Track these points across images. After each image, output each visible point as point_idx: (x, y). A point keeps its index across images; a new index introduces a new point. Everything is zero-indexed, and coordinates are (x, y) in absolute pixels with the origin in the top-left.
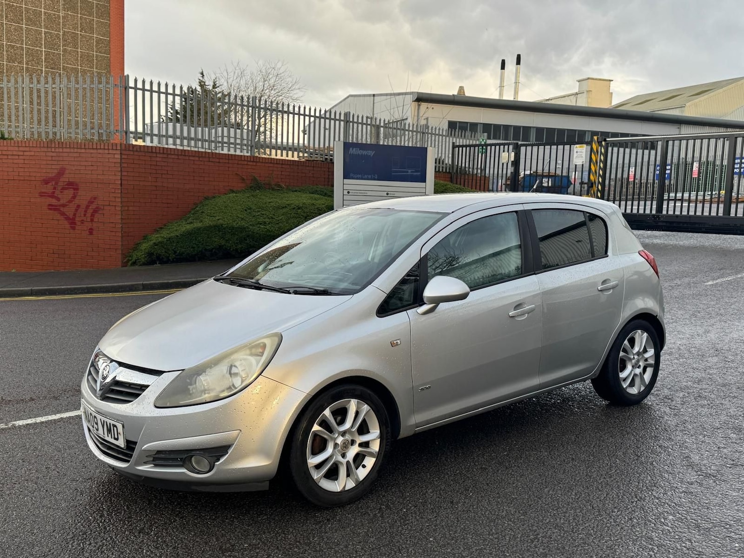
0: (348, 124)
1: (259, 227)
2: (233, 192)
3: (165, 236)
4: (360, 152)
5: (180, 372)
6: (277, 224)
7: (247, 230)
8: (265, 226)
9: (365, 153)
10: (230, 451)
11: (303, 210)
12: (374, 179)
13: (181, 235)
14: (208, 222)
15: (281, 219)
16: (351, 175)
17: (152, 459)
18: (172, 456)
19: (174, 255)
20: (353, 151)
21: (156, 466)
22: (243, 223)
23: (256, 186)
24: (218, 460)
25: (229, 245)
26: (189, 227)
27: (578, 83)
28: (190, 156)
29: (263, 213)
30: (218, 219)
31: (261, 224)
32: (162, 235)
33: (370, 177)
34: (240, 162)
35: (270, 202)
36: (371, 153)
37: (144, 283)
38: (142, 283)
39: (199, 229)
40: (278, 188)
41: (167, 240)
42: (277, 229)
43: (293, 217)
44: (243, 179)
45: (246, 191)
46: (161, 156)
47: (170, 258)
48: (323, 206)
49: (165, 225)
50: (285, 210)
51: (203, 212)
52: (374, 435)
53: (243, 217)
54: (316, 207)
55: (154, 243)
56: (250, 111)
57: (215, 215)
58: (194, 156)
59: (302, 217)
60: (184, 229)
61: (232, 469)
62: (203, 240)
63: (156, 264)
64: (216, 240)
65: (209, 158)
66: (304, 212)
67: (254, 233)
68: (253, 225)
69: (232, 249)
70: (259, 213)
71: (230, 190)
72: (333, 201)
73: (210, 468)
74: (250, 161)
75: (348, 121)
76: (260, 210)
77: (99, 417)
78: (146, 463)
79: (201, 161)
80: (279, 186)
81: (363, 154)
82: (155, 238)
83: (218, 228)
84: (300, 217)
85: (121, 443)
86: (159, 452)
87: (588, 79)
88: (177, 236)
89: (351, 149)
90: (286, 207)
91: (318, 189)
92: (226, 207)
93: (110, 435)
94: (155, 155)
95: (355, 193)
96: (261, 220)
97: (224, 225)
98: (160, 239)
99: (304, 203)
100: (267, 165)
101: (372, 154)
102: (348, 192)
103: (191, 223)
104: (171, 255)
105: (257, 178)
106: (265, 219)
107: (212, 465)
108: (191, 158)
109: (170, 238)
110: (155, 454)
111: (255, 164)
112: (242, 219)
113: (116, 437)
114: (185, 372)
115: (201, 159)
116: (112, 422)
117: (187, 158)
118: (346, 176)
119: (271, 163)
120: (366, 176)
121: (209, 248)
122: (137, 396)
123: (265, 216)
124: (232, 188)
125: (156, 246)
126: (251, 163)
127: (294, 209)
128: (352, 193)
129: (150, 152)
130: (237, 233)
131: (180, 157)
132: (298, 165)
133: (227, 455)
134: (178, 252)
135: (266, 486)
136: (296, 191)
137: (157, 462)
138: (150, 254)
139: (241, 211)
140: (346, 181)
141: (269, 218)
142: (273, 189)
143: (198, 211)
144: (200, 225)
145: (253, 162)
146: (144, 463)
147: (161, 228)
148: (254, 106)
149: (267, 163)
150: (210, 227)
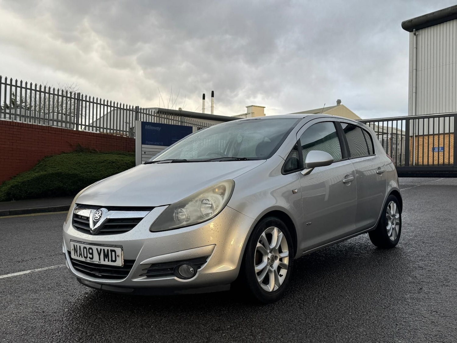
0: (138, 113)
1: (86, 174)
2: (64, 153)
3: (20, 181)
4: (152, 128)
5: (168, 206)
6: (100, 172)
7: (79, 176)
8: (91, 173)
9: (155, 128)
10: (208, 260)
11: (116, 163)
12: (161, 145)
13: (31, 179)
14: (50, 171)
15: (101, 169)
16: (147, 142)
17: (146, 271)
18: (164, 267)
19: (25, 194)
20: (147, 127)
21: (149, 277)
22: (76, 172)
23: (80, 150)
24: (200, 267)
25: (66, 187)
26: (36, 174)
27: (246, 108)
28: (36, 129)
29: (88, 165)
30: (58, 169)
31: (88, 172)
32: (17, 181)
33: (158, 143)
34: (69, 134)
35: (92, 159)
36: (158, 129)
37: (10, 210)
38: (9, 210)
39: (45, 175)
40: (94, 152)
41: (21, 184)
42: (99, 175)
43: (109, 168)
44: (71, 145)
45: (74, 152)
46: (17, 128)
47: (22, 196)
48: (129, 161)
49: (18, 175)
50: (103, 164)
51: (46, 165)
52: (286, 252)
53: (75, 168)
54: (124, 162)
55: (12, 186)
56: (76, 102)
57: (56, 166)
58: (38, 129)
59: (116, 168)
60: (34, 176)
61: (210, 273)
62: (47, 183)
63: (12, 200)
64: (56, 183)
65: (49, 130)
66: (117, 165)
67: (84, 178)
68: (82, 173)
69: (67, 190)
70: (86, 166)
71: (62, 152)
72: (135, 159)
73: (194, 274)
74: (76, 134)
75: (138, 112)
76: (86, 164)
77: (94, 248)
78: (141, 275)
79: (43, 132)
80: (95, 150)
81: (154, 129)
82: (13, 182)
83: (59, 175)
84: (114, 168)
85: (119, 263)
86: (153, 265)
87: (252, 106)
88: (29, 181)
89: (146, 126)
90: (104, 162)
91: (121, 153)
92: (62, 162)
93: (106, 260)
94: (12, 127)
95: (149, 153)
96: (88, 170)
97: (62, 173)
98: (16, 183)
99: (116, 159)
100: (86, 136)
101: (160, 129)
102: (145, 153)
103: (38, 172)
104: (23, 194)
105: (81, 145)
106: (90, 169)
107: (196, 272)
108: (36, 130)
109: (23, 182)
110: (150, 268)
111: (79, 135)
112: (75, 169)
113: (114, 259)
114: (171, 206)
115: (43, 131)
116: (110, 248)
117: (34, 130)
118: (143, 143)
119: (90, 135)
120: (156, 143)
121: (51, 188)
122: (133, 226)
123: (90, 168)
124: (63, 151)
125: (13, 188)
126: (77, 135)
127: (109, 163)
128: (147, 153)
129: (9, 125)
130: (71, 178)
131: (29, 129)
132: (107, 138)
133: (207, 263)
134: (29, 192)
135: (227, 288)
136: (107, 153)
137: (151, 274)
138: (8, 194)
139: (74, 164)
140: (143, 146)
141: (93, 169)
142: (91, 152)
143: (41, 165)
144: (45, 173)
145: (78, 134)
146: (139, 276)
147: (15, 177)
148: (79, 98)
149: (87, 135)
150: (52, 174)
